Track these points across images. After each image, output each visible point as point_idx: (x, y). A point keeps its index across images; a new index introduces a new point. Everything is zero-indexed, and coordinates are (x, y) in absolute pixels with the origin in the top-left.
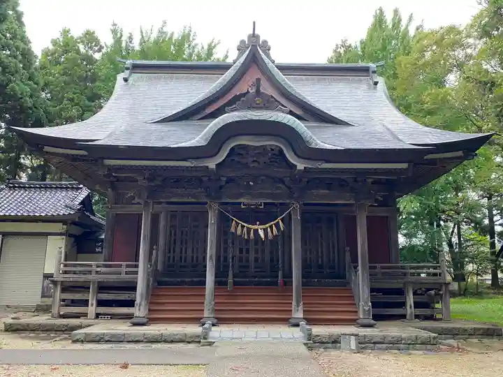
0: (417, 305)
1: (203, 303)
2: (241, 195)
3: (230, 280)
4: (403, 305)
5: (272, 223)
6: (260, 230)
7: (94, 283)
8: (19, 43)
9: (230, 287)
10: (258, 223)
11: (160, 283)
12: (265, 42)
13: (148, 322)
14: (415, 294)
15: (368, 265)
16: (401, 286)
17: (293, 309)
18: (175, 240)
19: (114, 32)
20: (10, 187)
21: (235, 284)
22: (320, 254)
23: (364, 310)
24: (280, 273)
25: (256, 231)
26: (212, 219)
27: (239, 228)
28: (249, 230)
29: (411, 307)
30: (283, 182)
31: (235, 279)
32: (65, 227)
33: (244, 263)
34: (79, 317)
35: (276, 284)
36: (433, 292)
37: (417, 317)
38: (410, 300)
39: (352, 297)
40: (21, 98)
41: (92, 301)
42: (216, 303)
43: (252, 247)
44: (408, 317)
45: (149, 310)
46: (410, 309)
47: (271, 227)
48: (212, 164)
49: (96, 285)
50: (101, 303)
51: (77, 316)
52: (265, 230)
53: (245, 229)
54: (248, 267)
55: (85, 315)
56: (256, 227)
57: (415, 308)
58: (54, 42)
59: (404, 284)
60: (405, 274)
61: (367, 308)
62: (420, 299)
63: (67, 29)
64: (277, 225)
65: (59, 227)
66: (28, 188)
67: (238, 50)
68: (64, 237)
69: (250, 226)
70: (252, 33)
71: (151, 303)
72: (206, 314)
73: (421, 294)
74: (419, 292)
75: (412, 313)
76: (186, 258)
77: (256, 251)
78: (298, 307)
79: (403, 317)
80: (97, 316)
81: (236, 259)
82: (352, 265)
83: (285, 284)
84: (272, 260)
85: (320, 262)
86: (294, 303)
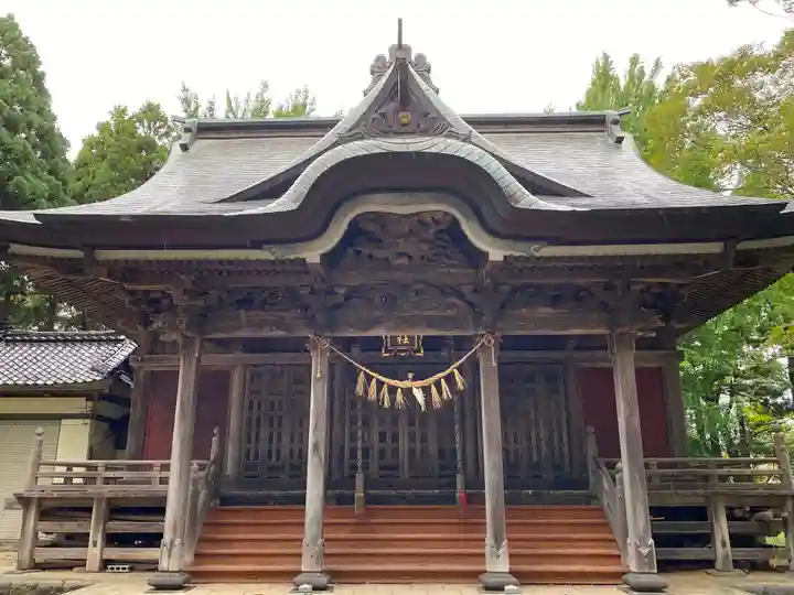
0: (737, 540)
1: (301, 540)
2: (377, 322)
3: (359, 494)
4: (706, 540)
5: (440, 375)
6: (415, 390)
7: (99, 500)
8: (34, 117)
9: (358, 507)
10: (410, 376)
11: (225, 501)
12: (421, 57)
13: (187, 581)
14: (730, 518)
15: (642, 460)
16: (700, 501)
17: (487, 550)
18: (259, 419)
19: (186, 101)
20: (7, 341)
21: (369, 500)
22: (534, 443)
23: (639, 553)
24: (459, 479)
25: (408, 392)
26: (318, 370)
27: (372, 386)
28: (393, 390)
29: (724, 545)
30: (461, 296)
31: (371, 492)
32: (90, 404)
33: (388, 460)
34: (70, 568)
35: (452, 499)
36: (769, 514)
37: (737, 564)
38: (722, 529)
39: (606, 526)
40: (33, 200)
41: (96, 536)
42: (326, 540)
43: (403, 430)
44: (719, 564)
45: (197, 555)
46: (722, 549)
47: (438, 384)
48: (313, 254)
49: (104, 505)
50: (112, 540)
51: (67, 566)
52: (426, 390)
53: (385, 388)
54: (395, 468)
55: (81, 563)
56: (406, 384)
57: (732, 546)
58: (103, 127)
59: (707, 497)
60: (706, 478)
61: (645, 551)
62: (741, 528)
63: (122, 108)
64: (450, 379)
65: (80, 405)
66: (36, 341)
67: (372, 73)
68: (88, 421)
69: (393, 382)
70: (396, 43)
71: (202, 540)
72: (307, 564)
73: (742, 519)
74: (738, 513)
75: (726, 557)
76: (278, 452)
77: (412, 438)
78: (498, 549)
79: (708, 564)
80: (106, 564)
81: (375, 454)
82: (602, 461)
83: (469, 499)
84: (441, 452)
85: (535, 459)
86: (489, 540)
